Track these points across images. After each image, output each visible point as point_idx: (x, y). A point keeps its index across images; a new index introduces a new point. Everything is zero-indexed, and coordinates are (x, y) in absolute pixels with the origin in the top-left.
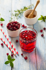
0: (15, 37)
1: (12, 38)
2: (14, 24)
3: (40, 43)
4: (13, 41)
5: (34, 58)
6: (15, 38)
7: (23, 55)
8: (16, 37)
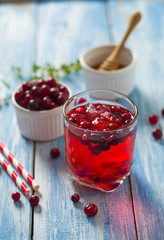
0: (47, 141)
1: (35, 142)
2: (44, 86)
3: (150, 159)
4: (41, 154)
5: (126, 210)
6: (48, 145)
7: (81, 200)
8: (50, 138)
